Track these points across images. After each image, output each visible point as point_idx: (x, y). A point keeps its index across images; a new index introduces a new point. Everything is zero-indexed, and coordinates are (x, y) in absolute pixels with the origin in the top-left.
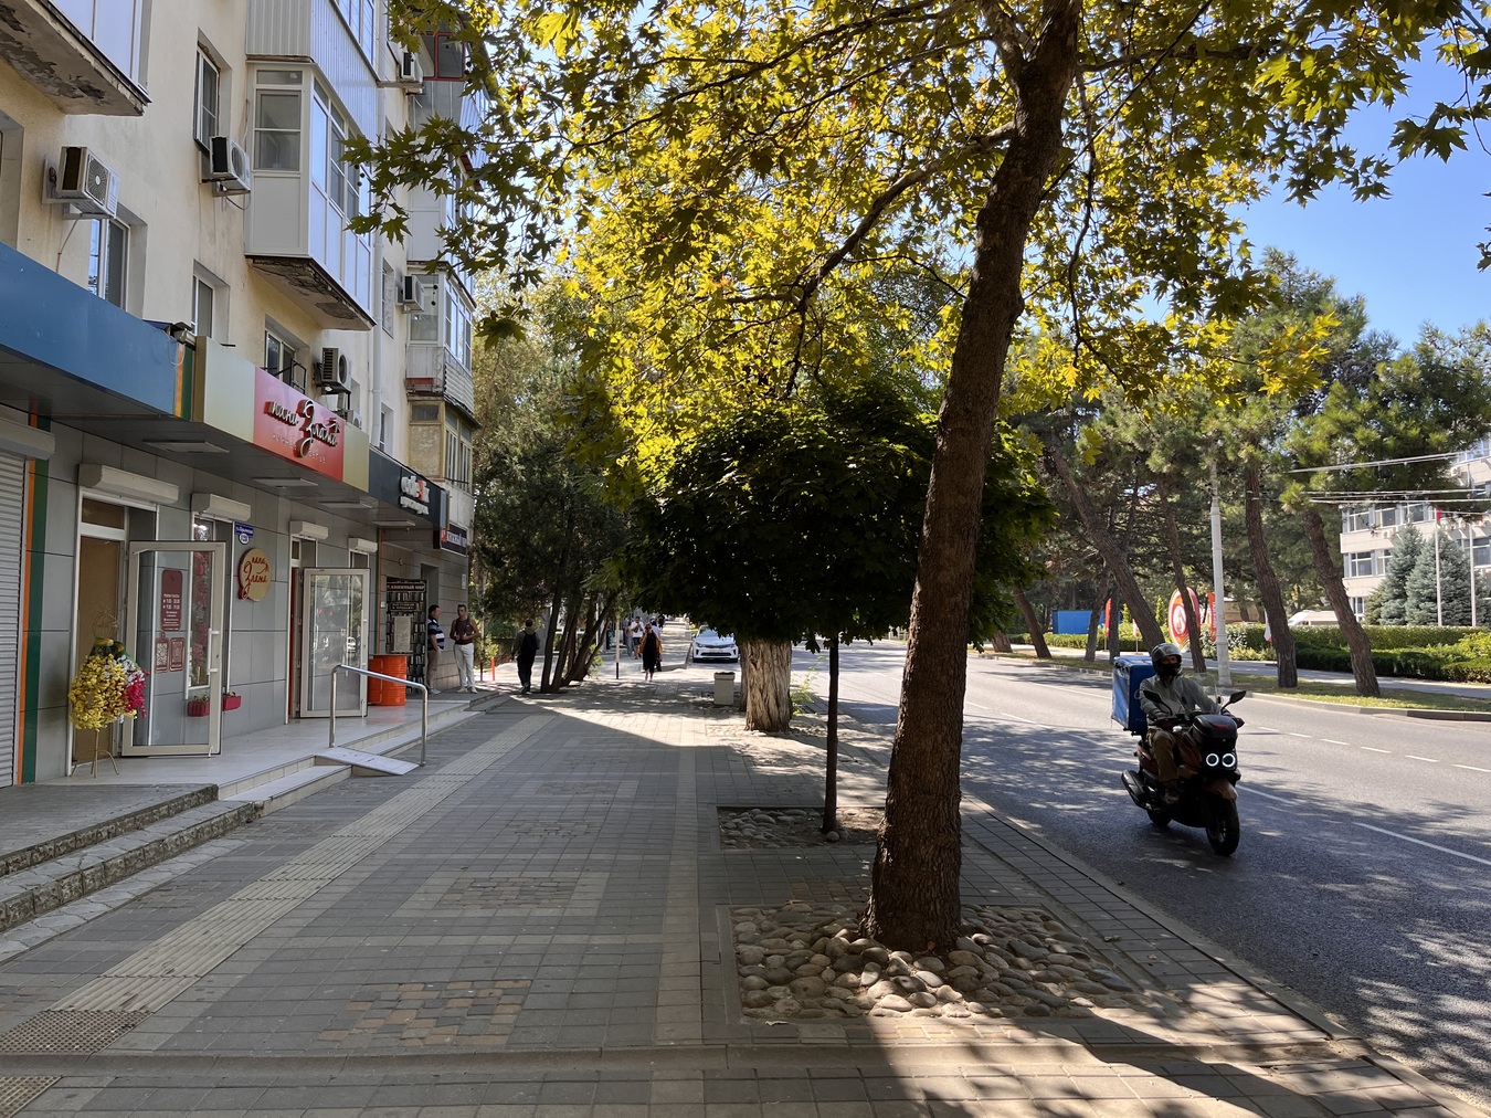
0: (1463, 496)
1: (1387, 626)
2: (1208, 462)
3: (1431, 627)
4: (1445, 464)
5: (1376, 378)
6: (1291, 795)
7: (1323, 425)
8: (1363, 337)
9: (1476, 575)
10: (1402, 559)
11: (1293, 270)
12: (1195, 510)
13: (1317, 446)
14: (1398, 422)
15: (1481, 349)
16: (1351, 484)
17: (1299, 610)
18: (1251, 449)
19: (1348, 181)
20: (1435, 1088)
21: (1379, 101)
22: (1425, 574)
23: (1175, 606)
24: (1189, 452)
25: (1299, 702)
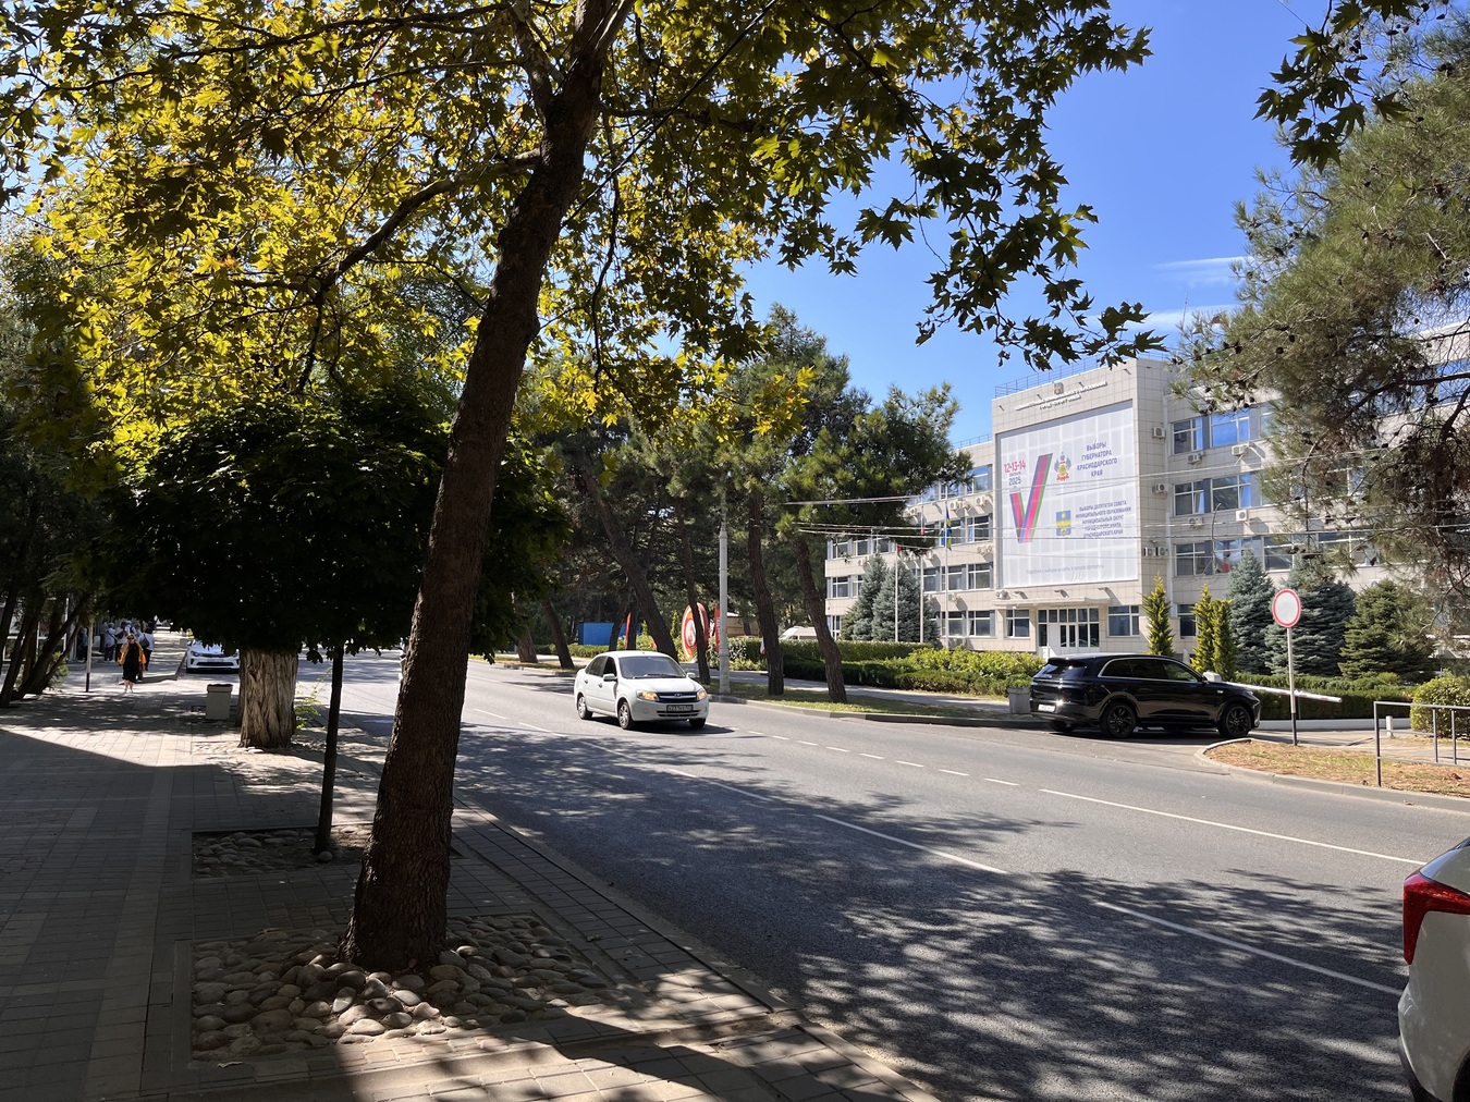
0: (913, 533)
1: (858, 641)
2: (719, 491)
3: (890, 642)
4: (902, 505)
5: (854, 427)
6: (764, 792)
7: (813, 465)
8: (846, 391)
9: (925, 599)
10: (871, 584)
11: (795, 326)
12: (707, 534)
13: (807, 482)
14: (869, 467)
15: (933, 410)
16: (829, 517)
17: (791, 626)
18: (754, 481)
19: (826, 255)
20: (852, 1049)
21: (849, 189)
22: (887, 597)
23: (687, 620)
24: (704, 480)
25: (783, 708)
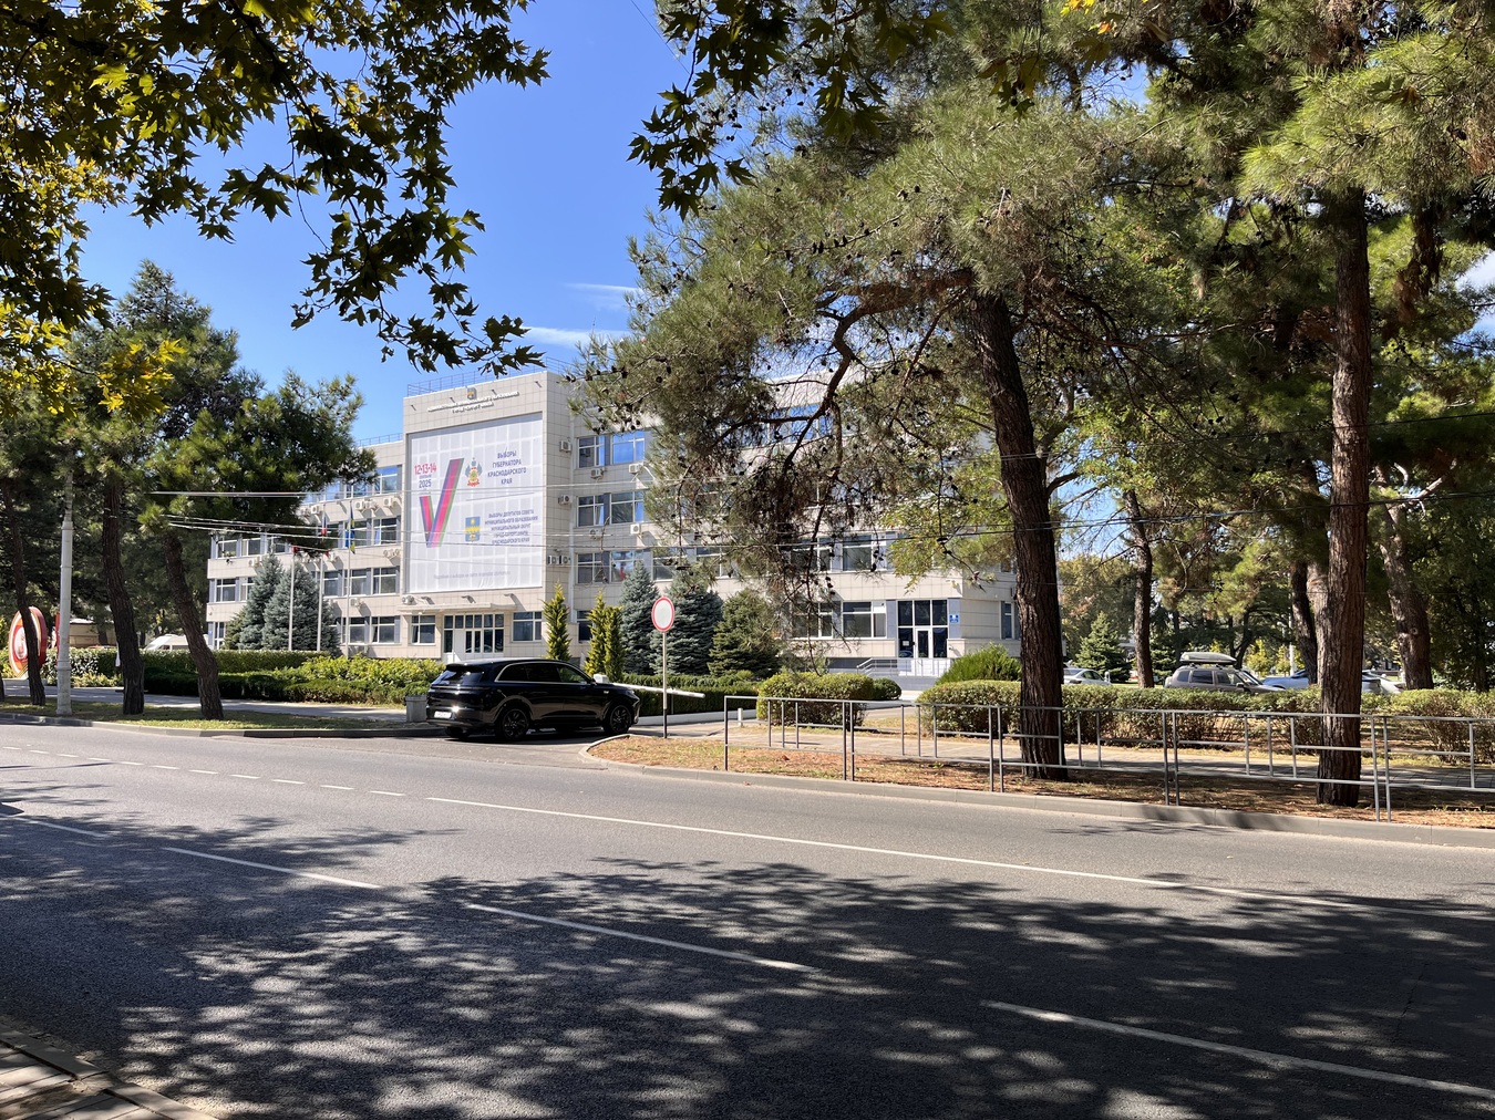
0: (309, 532)
1: (244, 650)
2: (62, 472)
3: (282, 651)
4: (296, 502)
5: (243, 413)
7: (188, 450)
8: (234, 371)
9: (324, 605)
10: (263, 587)
11: (171, 290)
12: (49, 525)
13: (181, 470)
14: (258, 458)
15: (335, 402)
16: (208, 510)
17: (163, 634)
18: (111, 464)
22: (281, 602)
24: (42, 458)
25: (140, 729)
